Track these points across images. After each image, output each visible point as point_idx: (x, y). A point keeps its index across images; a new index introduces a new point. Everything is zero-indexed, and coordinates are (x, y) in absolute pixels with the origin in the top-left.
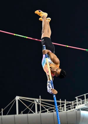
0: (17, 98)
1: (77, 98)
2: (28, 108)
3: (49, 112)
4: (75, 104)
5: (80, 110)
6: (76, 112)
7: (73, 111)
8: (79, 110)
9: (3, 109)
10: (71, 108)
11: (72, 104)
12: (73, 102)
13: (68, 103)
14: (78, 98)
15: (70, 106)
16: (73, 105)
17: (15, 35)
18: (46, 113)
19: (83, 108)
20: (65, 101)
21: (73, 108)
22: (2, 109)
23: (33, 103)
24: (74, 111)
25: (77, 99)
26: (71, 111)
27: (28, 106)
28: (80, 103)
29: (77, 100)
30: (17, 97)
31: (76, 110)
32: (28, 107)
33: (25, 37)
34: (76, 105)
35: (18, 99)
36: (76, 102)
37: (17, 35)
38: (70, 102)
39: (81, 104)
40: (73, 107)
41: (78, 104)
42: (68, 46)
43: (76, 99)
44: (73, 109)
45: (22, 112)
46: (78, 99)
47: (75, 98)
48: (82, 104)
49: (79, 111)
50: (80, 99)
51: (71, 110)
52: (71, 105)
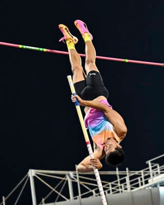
0: (32, 173)
1: (149, 162)
2: (54, 192)
3: (97, 194)
4: (147, 174)
5: (158, 186)
6: (151, 189)
7: (145, 188)
8: (155, 186)
9: (5, 197)
10: (140, 184)
11: (141, 175)
12: (142, 172)
13: (133, 174)
14: (151, 162)
15: (137, 181)
16: (143, 177)
17: (21, 46)
18: (90, 198)
19: (163, 183)
20: (127, 171)
21: (144, 183)
22: (3, 197)
23: (64, 180)
24: (147, 188)
25: (150, 164)
26: (140, 190)
27: (54, 188)
28: (157, 173)
29: (150, 167)
30: (30, 170)
31: (150, 186)
32: (54, 190)
33: (41, 49)
34: (149, 176)
35: (34, 174)
36: (148, 170)
37: (24, 47)
38: (137, 173)
39: (159, 173)
40: (143, 181)
41: (153, 175)
42: (127, 61)
43: (148, 166)
44: (144, 186)
45: (43, 200)
46: (152, 165)
47: (147, 162)
48: (161, 173)
49: (155, 188)
50: (156, 165)
51: (141, 187)
52: (139, 178)
